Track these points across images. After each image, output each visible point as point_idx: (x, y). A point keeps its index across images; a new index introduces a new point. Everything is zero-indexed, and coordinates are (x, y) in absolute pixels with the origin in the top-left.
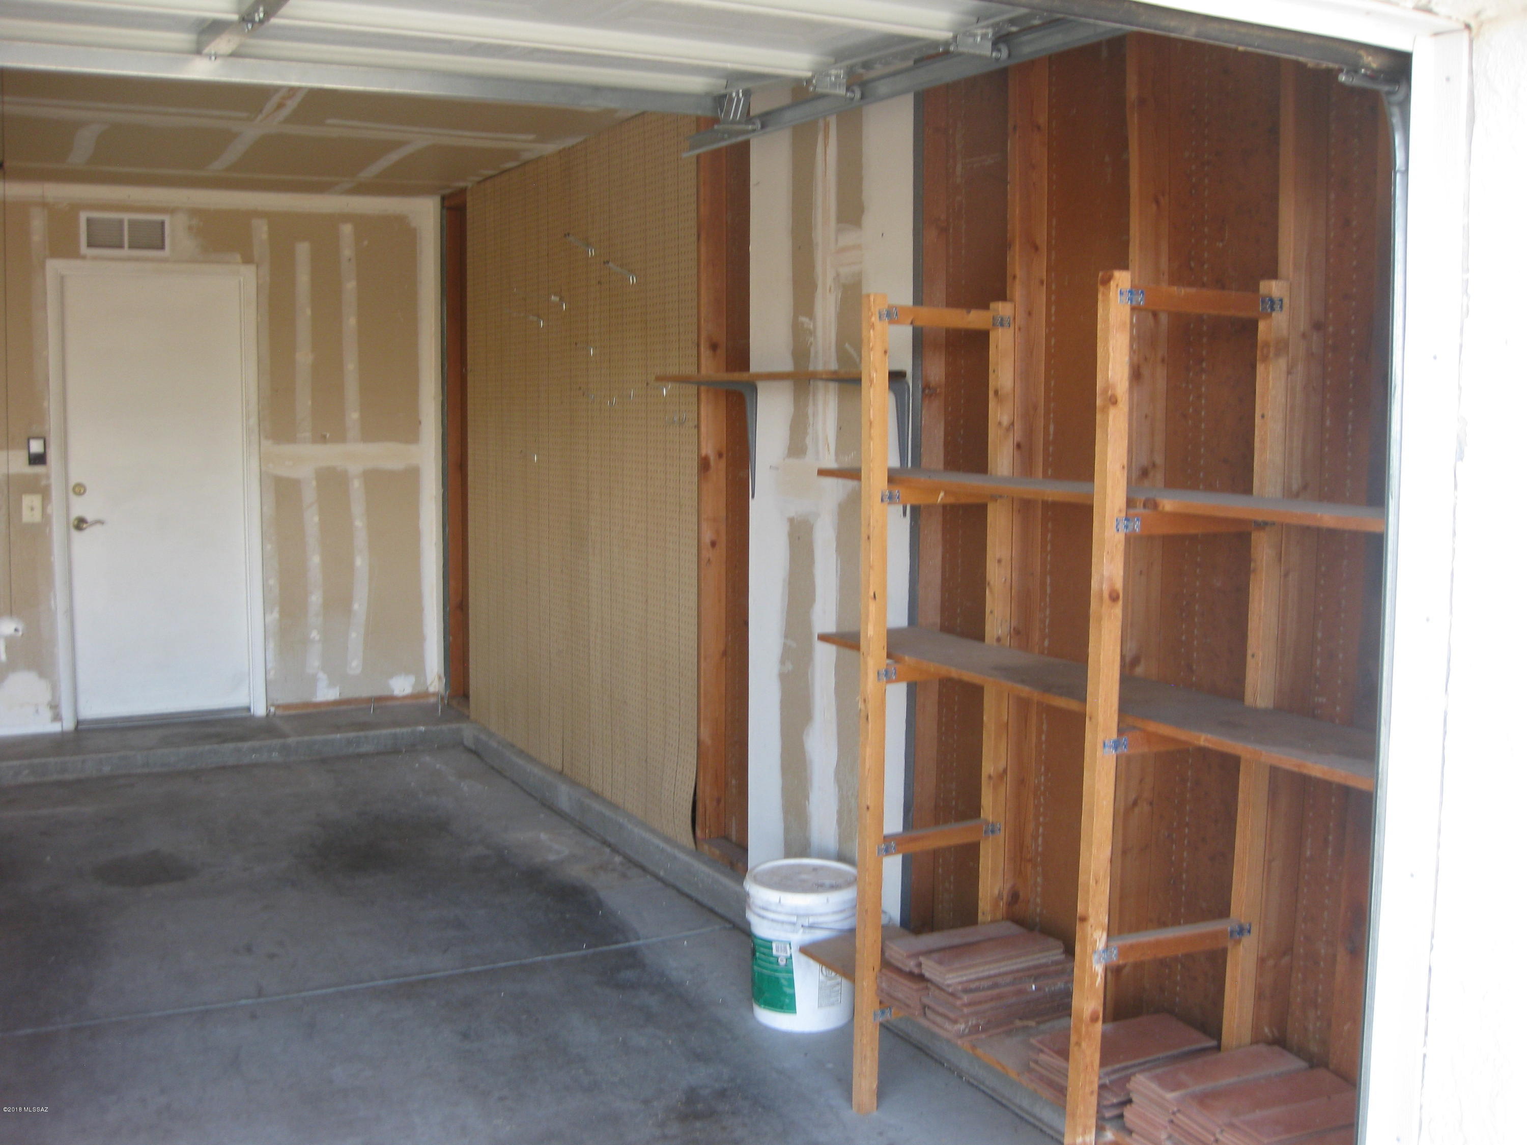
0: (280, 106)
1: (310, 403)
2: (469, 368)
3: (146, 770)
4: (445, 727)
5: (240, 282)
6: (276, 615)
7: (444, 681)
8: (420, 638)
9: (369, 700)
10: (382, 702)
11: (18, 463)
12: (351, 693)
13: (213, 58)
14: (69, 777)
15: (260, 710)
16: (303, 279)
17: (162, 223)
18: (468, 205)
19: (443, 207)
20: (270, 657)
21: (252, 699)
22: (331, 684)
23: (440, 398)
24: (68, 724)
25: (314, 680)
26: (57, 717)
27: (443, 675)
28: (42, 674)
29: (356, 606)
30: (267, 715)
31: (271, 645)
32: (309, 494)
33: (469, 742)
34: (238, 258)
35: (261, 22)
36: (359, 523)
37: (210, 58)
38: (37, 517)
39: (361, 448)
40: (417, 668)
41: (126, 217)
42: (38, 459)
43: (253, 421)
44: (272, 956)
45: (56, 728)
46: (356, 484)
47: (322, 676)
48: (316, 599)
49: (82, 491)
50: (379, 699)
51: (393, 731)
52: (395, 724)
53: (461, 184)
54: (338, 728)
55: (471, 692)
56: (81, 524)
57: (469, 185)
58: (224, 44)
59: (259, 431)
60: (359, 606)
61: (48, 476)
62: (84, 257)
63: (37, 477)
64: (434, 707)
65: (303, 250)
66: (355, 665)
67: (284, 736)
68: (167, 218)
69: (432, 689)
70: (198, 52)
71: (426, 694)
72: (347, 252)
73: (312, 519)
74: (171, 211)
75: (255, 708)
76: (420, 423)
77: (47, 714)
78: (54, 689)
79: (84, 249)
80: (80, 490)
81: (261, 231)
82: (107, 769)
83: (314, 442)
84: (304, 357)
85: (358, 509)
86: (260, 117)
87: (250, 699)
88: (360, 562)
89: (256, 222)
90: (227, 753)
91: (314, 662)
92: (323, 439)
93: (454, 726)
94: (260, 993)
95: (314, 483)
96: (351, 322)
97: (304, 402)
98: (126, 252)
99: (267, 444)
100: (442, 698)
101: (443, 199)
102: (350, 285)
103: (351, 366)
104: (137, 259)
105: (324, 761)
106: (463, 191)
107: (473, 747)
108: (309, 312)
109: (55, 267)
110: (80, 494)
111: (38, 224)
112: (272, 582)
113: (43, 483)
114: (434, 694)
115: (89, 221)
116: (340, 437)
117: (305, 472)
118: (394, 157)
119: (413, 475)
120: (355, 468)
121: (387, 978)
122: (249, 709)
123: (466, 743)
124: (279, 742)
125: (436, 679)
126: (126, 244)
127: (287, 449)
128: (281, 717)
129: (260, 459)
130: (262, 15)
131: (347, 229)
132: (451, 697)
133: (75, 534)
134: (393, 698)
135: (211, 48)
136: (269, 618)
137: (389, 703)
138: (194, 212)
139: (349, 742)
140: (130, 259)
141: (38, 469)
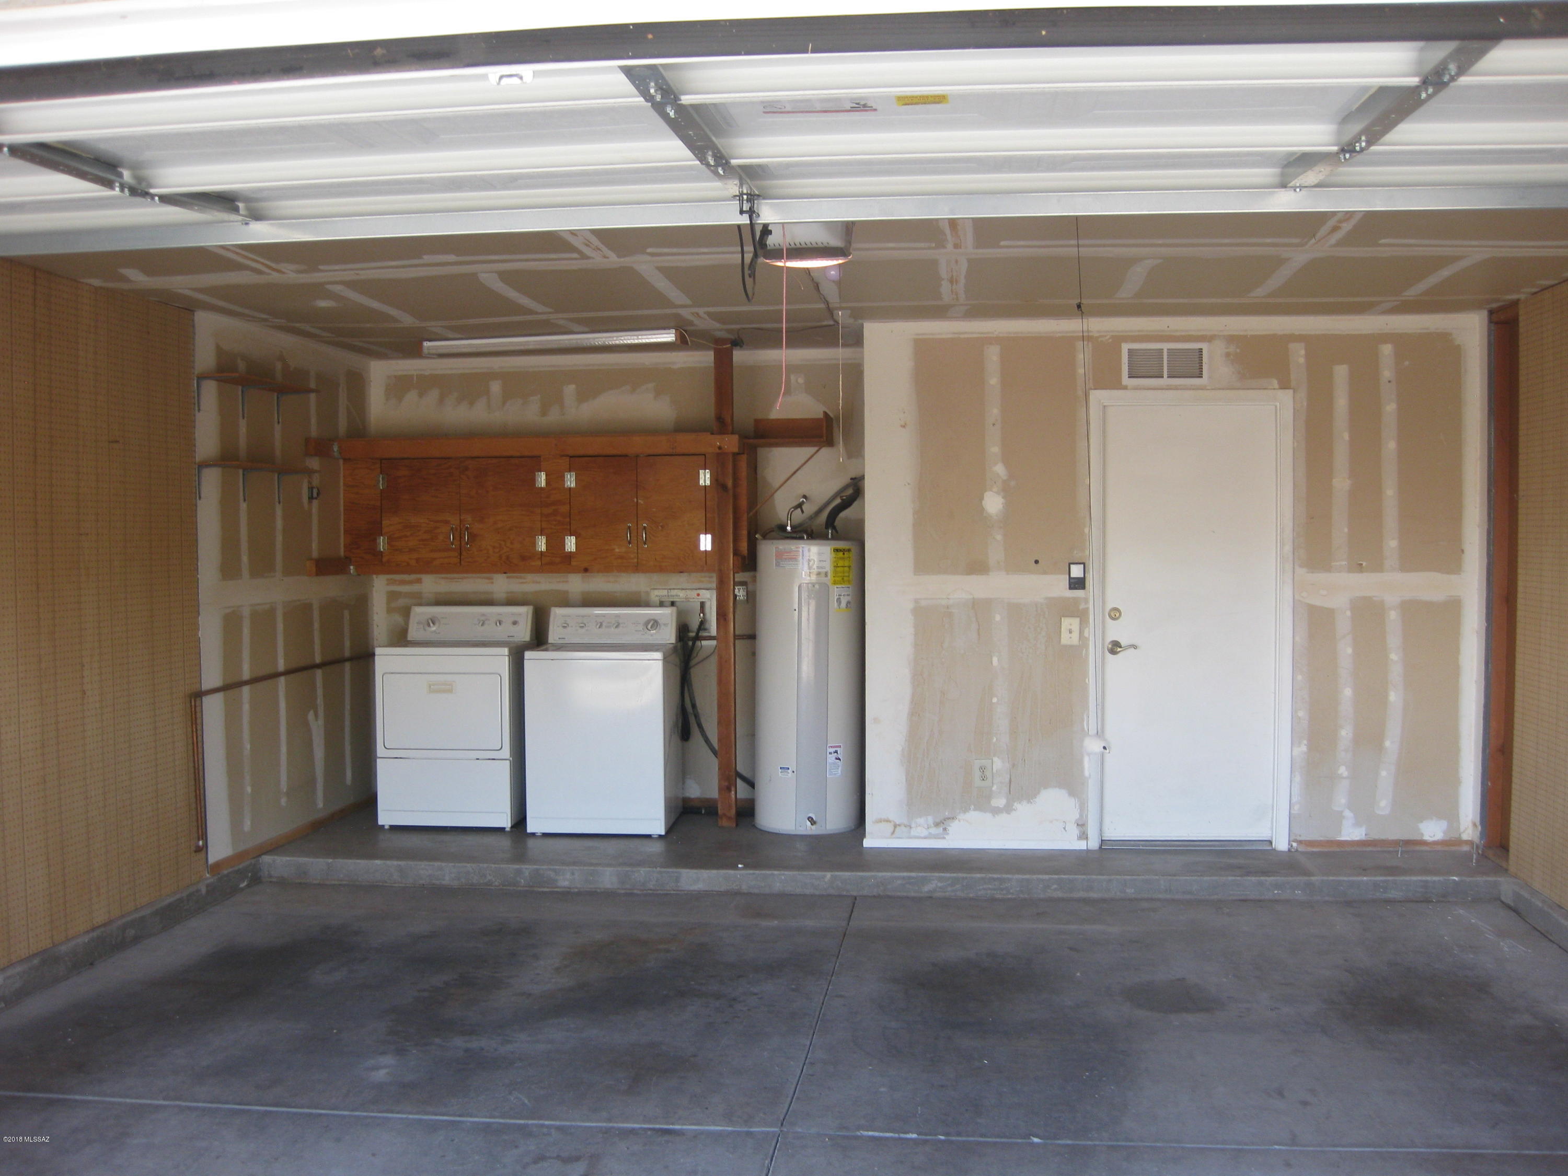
0: (1335, 229)
1: (1346, 530)
2: (1521, 493)
3: (1168, 896)
4: (1480, 879)
5: (1276, 407)
6: (1304, 748)
7: (1480, 828)
8: (1455, 782)
9: (1396, 843)
10: (1411, 845)
11: (1057, 587)
12: (1376, 835)
13: (1298, 190)
14: (1094, 895)
15: (1282, 844)
16: (1341, 403)
17: (1201, 350)
18: (1521, 319)
19: (1490, 321)
20: (1296, 790)
21: (1274, 833)
22: (1357, 824)
23: (1486, 527)
24: (1094, 844)
25: (1340, 816)
26: (1083, 836)
27: (1478, 823)
28: (1072, 793)
29: (1387, 744)
30: (1289, 850)
31: (1298, 778)
32: (1343, 624)
33: (1508, 898)
34: (1275, 383)
35: (1362, 150)
36: (1394, 657)
37: (1295, 190)
38: (1075, 639)
39: (1399, 577)
40: (1451, 814)
41: (1165, 346)
42: (1078, 584)
43: (1288, 548)
44: (1305, 1103)
45: (1081, 845)
46: (1393, 615)
47: (1348, 813)
48: (1346, 733)
49: (1118, 615)
50: (1407, 842)
51: (1424, 878)
52: (1426, 871)
53: (1514, 297)
54: (1364, 870)
55: (1511, 844)
56: (1115, 648)
57: (1522, 297)
58: (1311, 177)
59: (1294, 558)
60: (1391, 744)
61: (1086, 600)
62: (1125, 388)
63: (1076, 600)
64: (1467, 856)
65: (1341, 372)
66: (1384, 805)
67: (1307, 873)
68: (1204, 346)
69: (1465, 837)
70: (1284, 186)
71: (1459, 842)
72: (1387, 373)
73: (1346, 650)
74: (1209, 339)
75: (1277, 844)
76: (1463, 551)
77: (1074, 831)
78: (1083, 807)
79: (1125, 380)
80: (1115, 614)
81: (1298, 354)
82: (1130, 891)
83: (1350, 570)
84: (1341, 483)
85: (1394, 640)
86: (1313, 241)
87: (1272, 834)
88: (1394, 697)
89: (1293, 346)
90: (1250, 886)
91: (1341, 800)
92: (1360, 568)
93: (1491, 879)
94: (1294, 1141)
95: (1348, 613)
96: (1391, 446)
97: (1340, 531)
98: (1165, 381)
99: (1301, 571)
100: (1477, 847)
101: (1491, 312)
102: (1390, 408)
103: (1390, 492)
104: (1176, 388)
105: (1349, 903)
106: (1515, 304)
107: (1512, 904)
108: (1346, 436)
109: (1097, 396)
110: (1114, 619)
111: (1083, 357)
112: (1301, 714)
113: (1082, 606)
114: (1467, 842)
115: (1130, 351)
116: (1378, 567)
117: (1339, 602)
118: (1445, 273)
119: (1453, 607)
120: (1391, 599)
121: (1429, 1146)
122: (1270, 842)
123: (1503, 899)
124: (1303, 879)
125: (1470, 825)
126: (1165, 375)
127: (1321, 577)
128: (1303, 853)
129: (1294, 588)
130: (1364, 144)
131: (1387, 350)
132: (1488, 846)
133: (1109, 656)
134: (1424, 843)
135: (1297, 182)
136: (1297, 751)
137: (1418, 848)
138: (1231, 339)
139: (1376, 885)
140: (1169, 388)
141: (1079, 593)
